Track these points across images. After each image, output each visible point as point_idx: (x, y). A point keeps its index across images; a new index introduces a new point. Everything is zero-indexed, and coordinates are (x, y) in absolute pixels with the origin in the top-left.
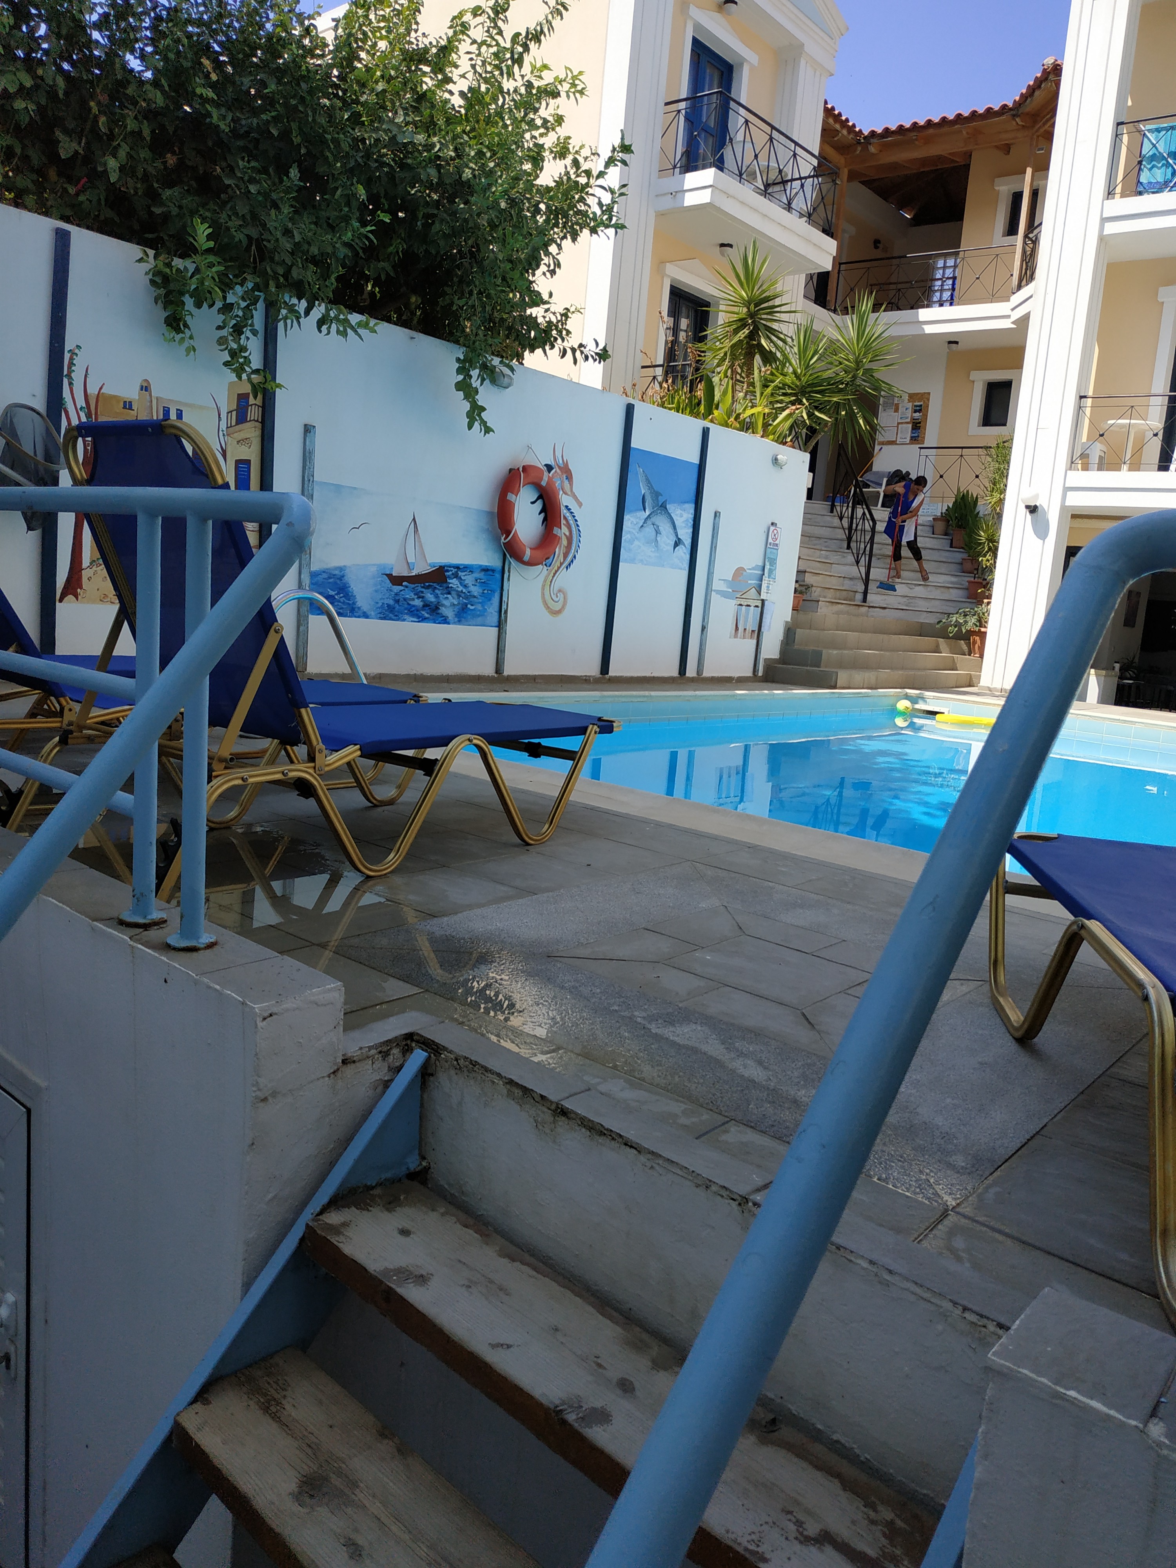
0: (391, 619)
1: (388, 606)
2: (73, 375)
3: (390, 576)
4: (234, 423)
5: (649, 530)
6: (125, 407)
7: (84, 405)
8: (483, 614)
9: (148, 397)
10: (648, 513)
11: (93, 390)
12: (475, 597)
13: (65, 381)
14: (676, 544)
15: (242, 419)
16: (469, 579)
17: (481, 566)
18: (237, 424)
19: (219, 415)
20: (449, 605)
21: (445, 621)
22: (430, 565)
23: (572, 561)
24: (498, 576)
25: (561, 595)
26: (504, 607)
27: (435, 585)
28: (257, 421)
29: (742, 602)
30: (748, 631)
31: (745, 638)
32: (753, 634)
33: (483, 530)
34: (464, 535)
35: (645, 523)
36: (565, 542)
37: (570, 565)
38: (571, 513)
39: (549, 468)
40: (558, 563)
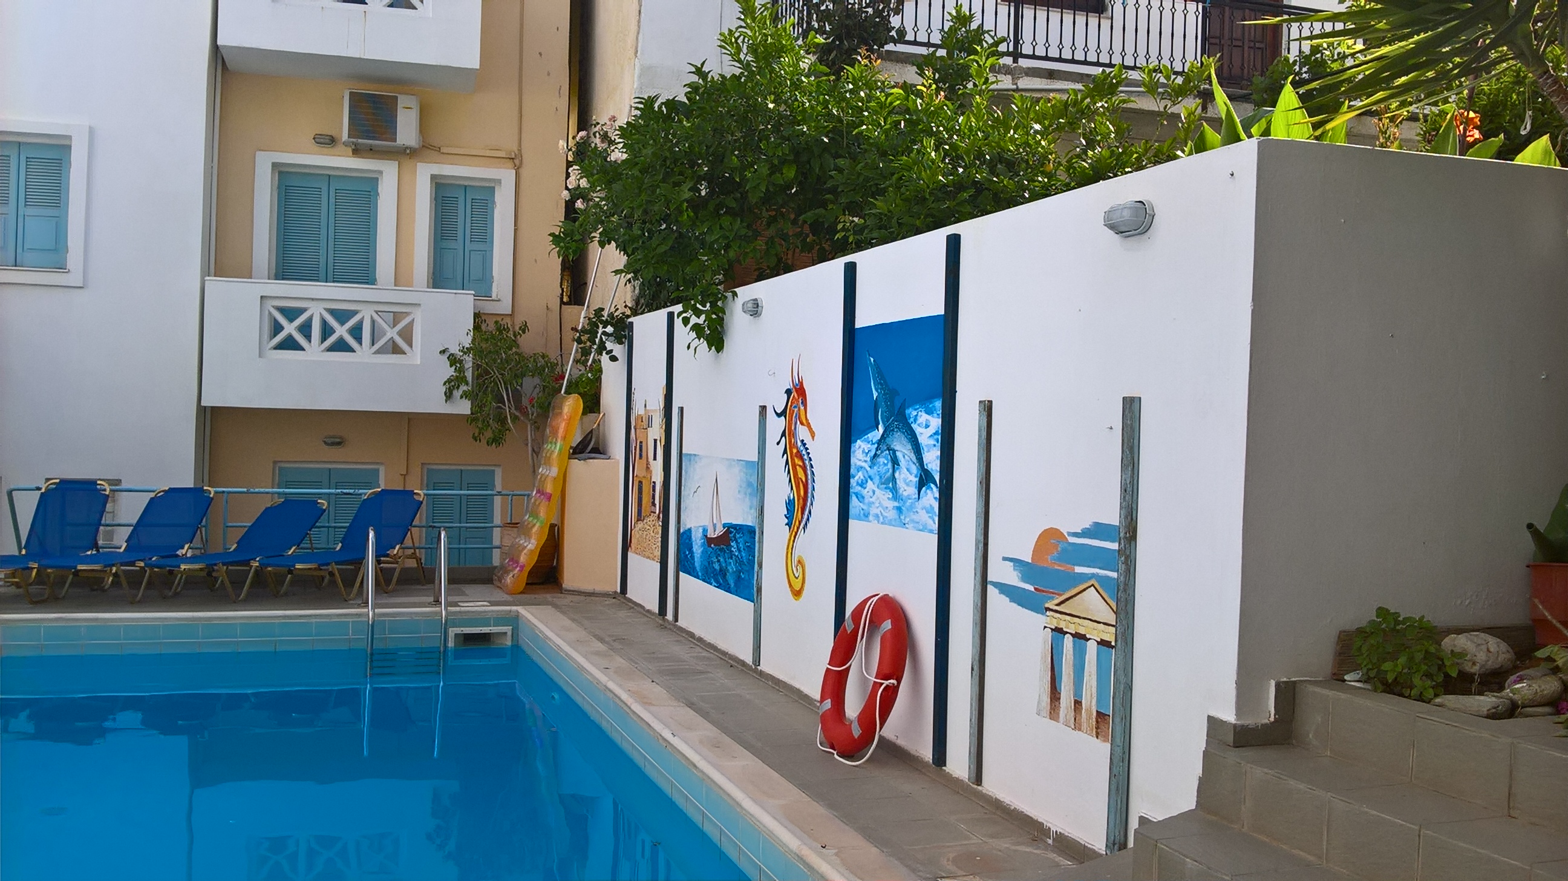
4: (663, 418)
10: (881, 429)
13: (632, 411)
14: (922, 483)
22: (723, 525)
23: (808, 519)
25: (800, 570)
29: (1064, 623)
30: (1087, 710)
31: (1080, 730)
32: (1102, 726)
33: (749, 483)
34: (739, 491)
35: (877, 449)
36: (802, 492)
37: (806, 524)
38: (806, 449)
39: (789, 394)
40: (797, 522)
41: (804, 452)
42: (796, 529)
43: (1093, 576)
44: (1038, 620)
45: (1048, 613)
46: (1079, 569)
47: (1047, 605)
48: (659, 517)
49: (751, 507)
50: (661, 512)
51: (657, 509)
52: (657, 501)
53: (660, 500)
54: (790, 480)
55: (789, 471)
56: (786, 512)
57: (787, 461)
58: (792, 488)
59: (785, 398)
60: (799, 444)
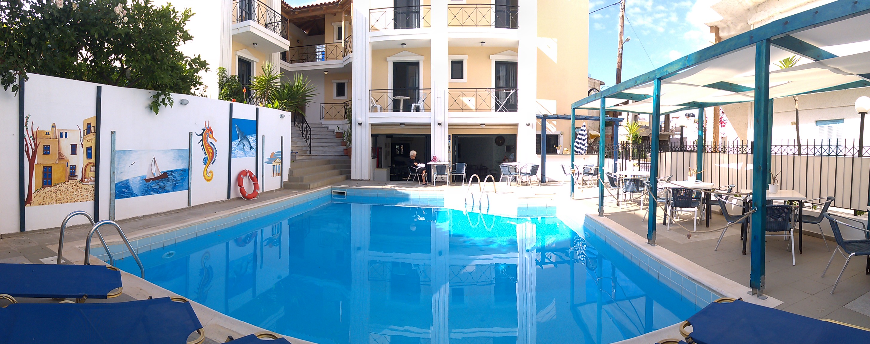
0: (146, 195)
1: (145, 190)
2: (27, 125)
3: (145, 179)
4: (86, 134)
5: (241, 145)
6: (46, 134)
7: (32, 136)
8: (182, 186)
9: (55, 129)
10: (240, 139)
11: (35, 130)
12: (179, 180)
13: (25, 128)
14: (251, 149)
15: (88, 132)
16: (176, 175)
17: (180, 169)
18: (87, 134)
19: (80, 132)
20: (168, 185)
21: (168, 191)
22: (161, 172)
23: (214, 161)
24: (187, 171)
25: (211, 174)
26: (190, 182)
27: (163, 179)
28: (94, 132)
29: (275, 164)
31: (277, 177)
32: (279, 174)
33: (180, 156)
34: (173, 160)
35: (239, 143)
36: (211, 155)
37: (213, 162)
38: (213, 145)
39: (204, 130)
40: (209, 163)
41: (212, 145)
42: (208, 165)
45: (272, 164)
46: (276, 157)
48: (82, 181)
49: (182, 163)
50: (85, 178)
51: (79, 177)
52: (79, 174)
53: (84, 173)
54: (205, 153)
55: (204, 150)
56: (203, 161)
57: (203, 148)
58: (206, 154)
59: (202, 131)
60: (209, 143)
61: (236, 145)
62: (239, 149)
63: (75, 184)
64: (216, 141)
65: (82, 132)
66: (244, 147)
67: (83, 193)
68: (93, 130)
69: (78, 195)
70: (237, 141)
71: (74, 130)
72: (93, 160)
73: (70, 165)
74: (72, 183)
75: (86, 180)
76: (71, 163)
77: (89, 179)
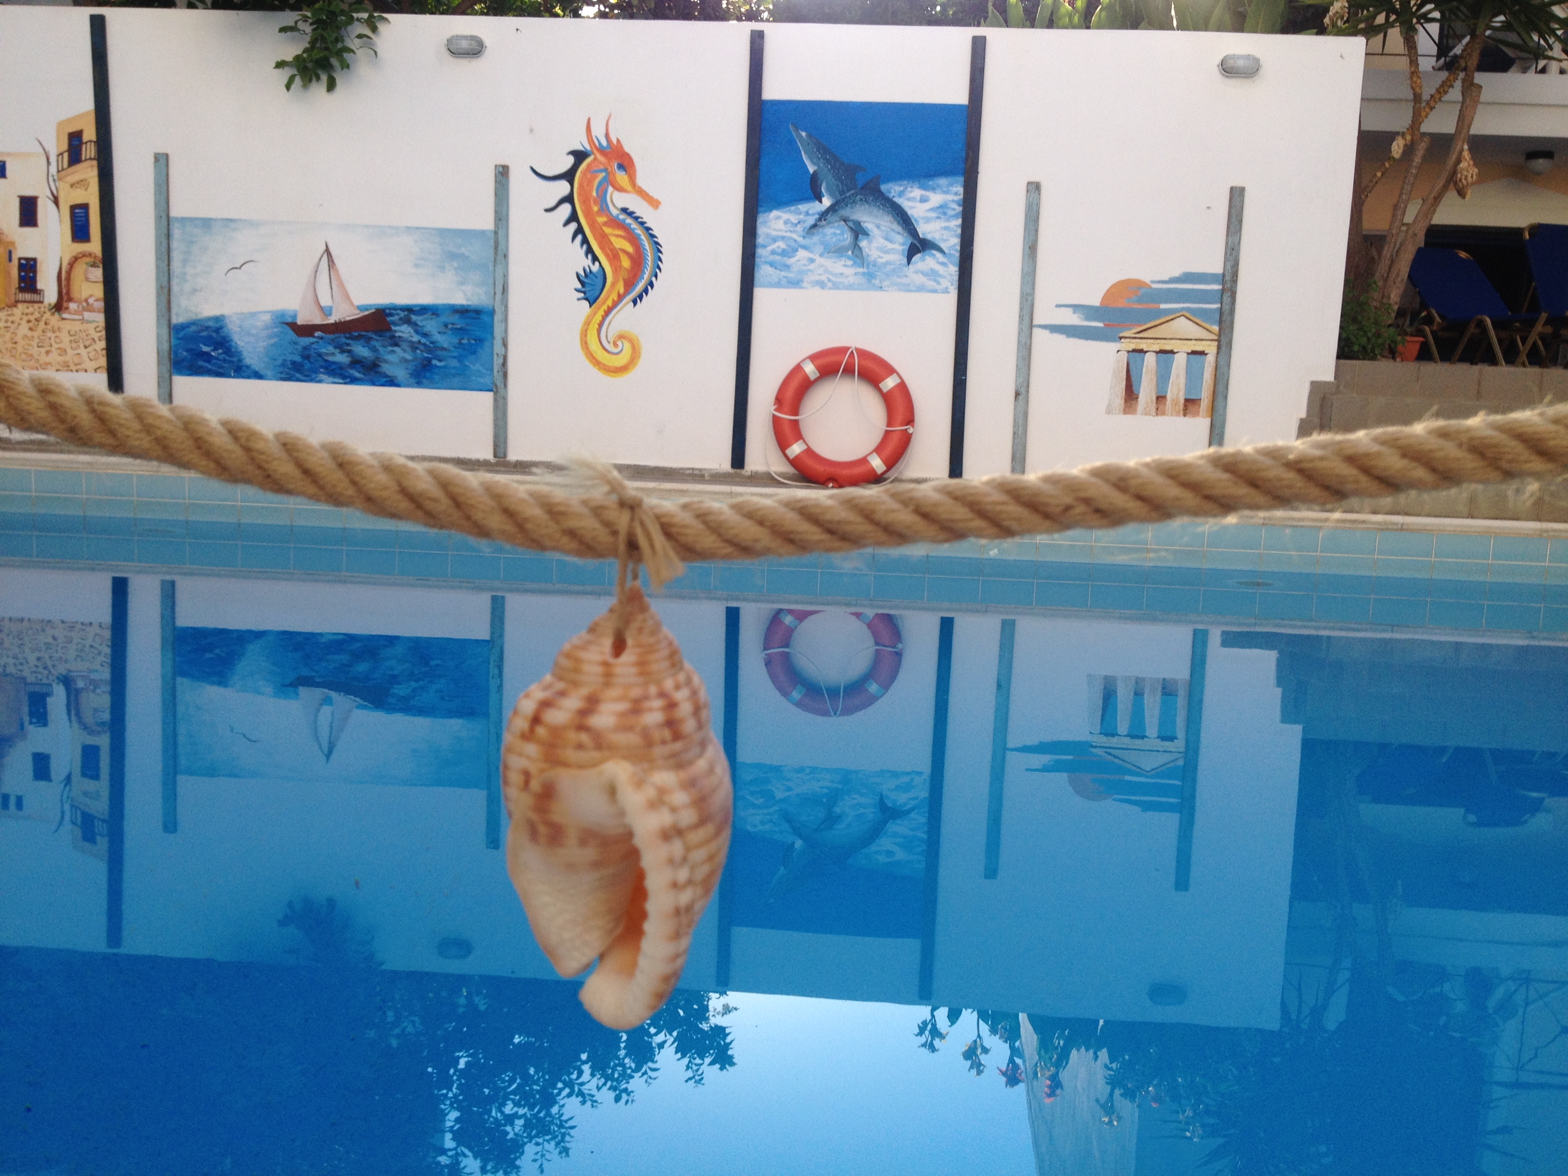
3: (295, 327)
4: (65, 166)
10: (827, 202)
14: (915, 250)
15: (74, 158)
18: (69, 166)
19: (48, 159)
22: (360, 309)
23: (646, 291)
25: (624, 344)
28: (94, 159)
29: (1143, 345)
30: (1173, 400)
31: (1163, 414)
32: (1190, 407)
33: (452, 256)
34: (416, 266)
35: (820, 220)
36: (626, 263)
37: (641, 297)
38: (636, 218)
39: (579, 156)
40: (614, 296)
41: (629, 221)
42: (609, 303)
43: (1183, 309)
44: (1110, 348)
45: (1122, 340)
46: (1163, 306)
47: (1121, 335)
48: (58, 307)
49: (462, 283)
50: (70, 300)
51: (51, 296)
52: (47, 283)
53: (64, 283)
54: (590, 251)
55: (585, 241)
56: (579, 286)
57: (580, 230)
58: (595, 259)
59: (571, 160)
60: (615, 212)
61: (799, 228)
62: (820, 249)
63: (37, 315)
64: (655, 203)
65: (53, 159)
66: (856, 238)
67: (66, 344)
68: (89, 151)
69: (48, 348)
70: (803, 207)
71: (27, 155)
72: (95, 246)
73: (20, 259)
74: (26, 311)
75: (73, 306)
76: (23, 251)
77: (85, 304)
